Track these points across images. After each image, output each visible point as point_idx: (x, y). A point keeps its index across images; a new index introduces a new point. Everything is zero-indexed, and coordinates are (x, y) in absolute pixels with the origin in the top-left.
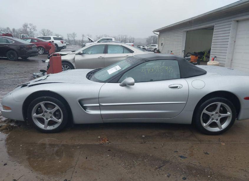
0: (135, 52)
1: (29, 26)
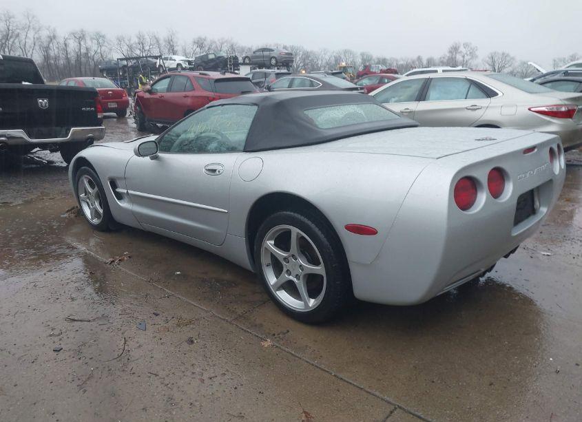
0: (500, 94)
1: (462, 49)
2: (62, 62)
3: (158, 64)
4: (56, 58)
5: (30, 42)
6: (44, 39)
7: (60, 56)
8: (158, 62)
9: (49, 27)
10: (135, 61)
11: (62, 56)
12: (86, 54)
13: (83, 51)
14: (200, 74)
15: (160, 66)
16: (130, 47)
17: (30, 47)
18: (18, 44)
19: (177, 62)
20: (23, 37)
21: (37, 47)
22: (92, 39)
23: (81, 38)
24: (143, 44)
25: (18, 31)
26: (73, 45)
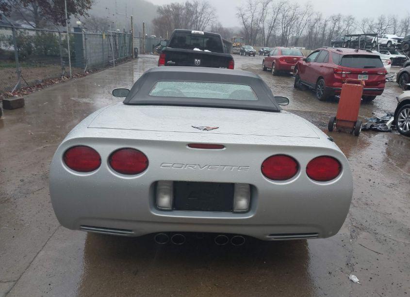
2: (319, 36)
3: (373, 40)
4: (316, 34)
5: (303, 22)
6: (313, 21)
7: (320, 32)
8: (374, 39)
9: (319, 12)
10: (357, 37)
11: (321, 32)
12: (337, 31)
13: (336, 29)
14: (338, 50)
15: (375, 42)
16: (371, 27)
17: (303, 26)
18: (296, 24)
19: (389, 39)
20: (300, 20)
21: (307, 26)
22: (344, 21)
23: (336, 20)
24: (381, 25)
25: (299, 15)
26: (330, 25)
